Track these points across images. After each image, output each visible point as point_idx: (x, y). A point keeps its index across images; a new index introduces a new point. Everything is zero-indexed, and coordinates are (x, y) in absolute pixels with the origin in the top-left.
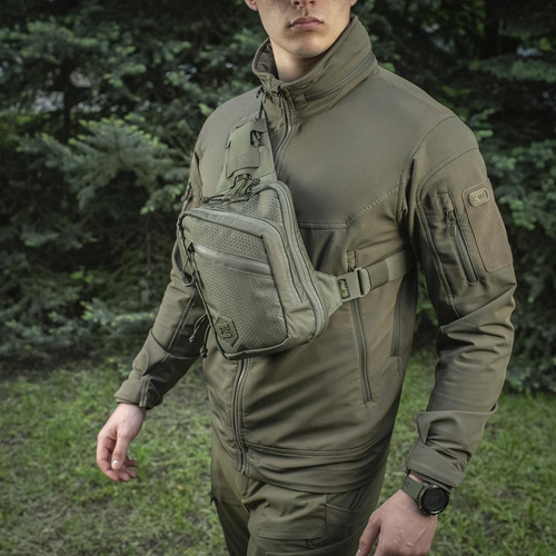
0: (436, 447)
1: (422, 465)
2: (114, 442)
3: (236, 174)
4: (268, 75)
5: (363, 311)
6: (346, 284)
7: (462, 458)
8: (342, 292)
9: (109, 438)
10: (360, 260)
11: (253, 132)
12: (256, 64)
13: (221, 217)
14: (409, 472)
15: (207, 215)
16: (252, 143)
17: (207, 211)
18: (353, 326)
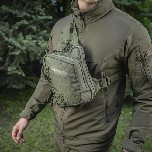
0: (133, 140)
1: (128, 146)
2: (18, 131)
3: (64, 43)
4: (76, 9)
5: (107, 91)
6: (102, 82)
7: (141, 144)
8: (100, 85)
9: (16, 129)
10: (107, 74)
11: (71, 28)
12: (72, 5)
13: (59, 57)
14: (123, 148)
15: (54, 56)
16: (70, 32)
17: (54, 55)
18: (104, 97)
